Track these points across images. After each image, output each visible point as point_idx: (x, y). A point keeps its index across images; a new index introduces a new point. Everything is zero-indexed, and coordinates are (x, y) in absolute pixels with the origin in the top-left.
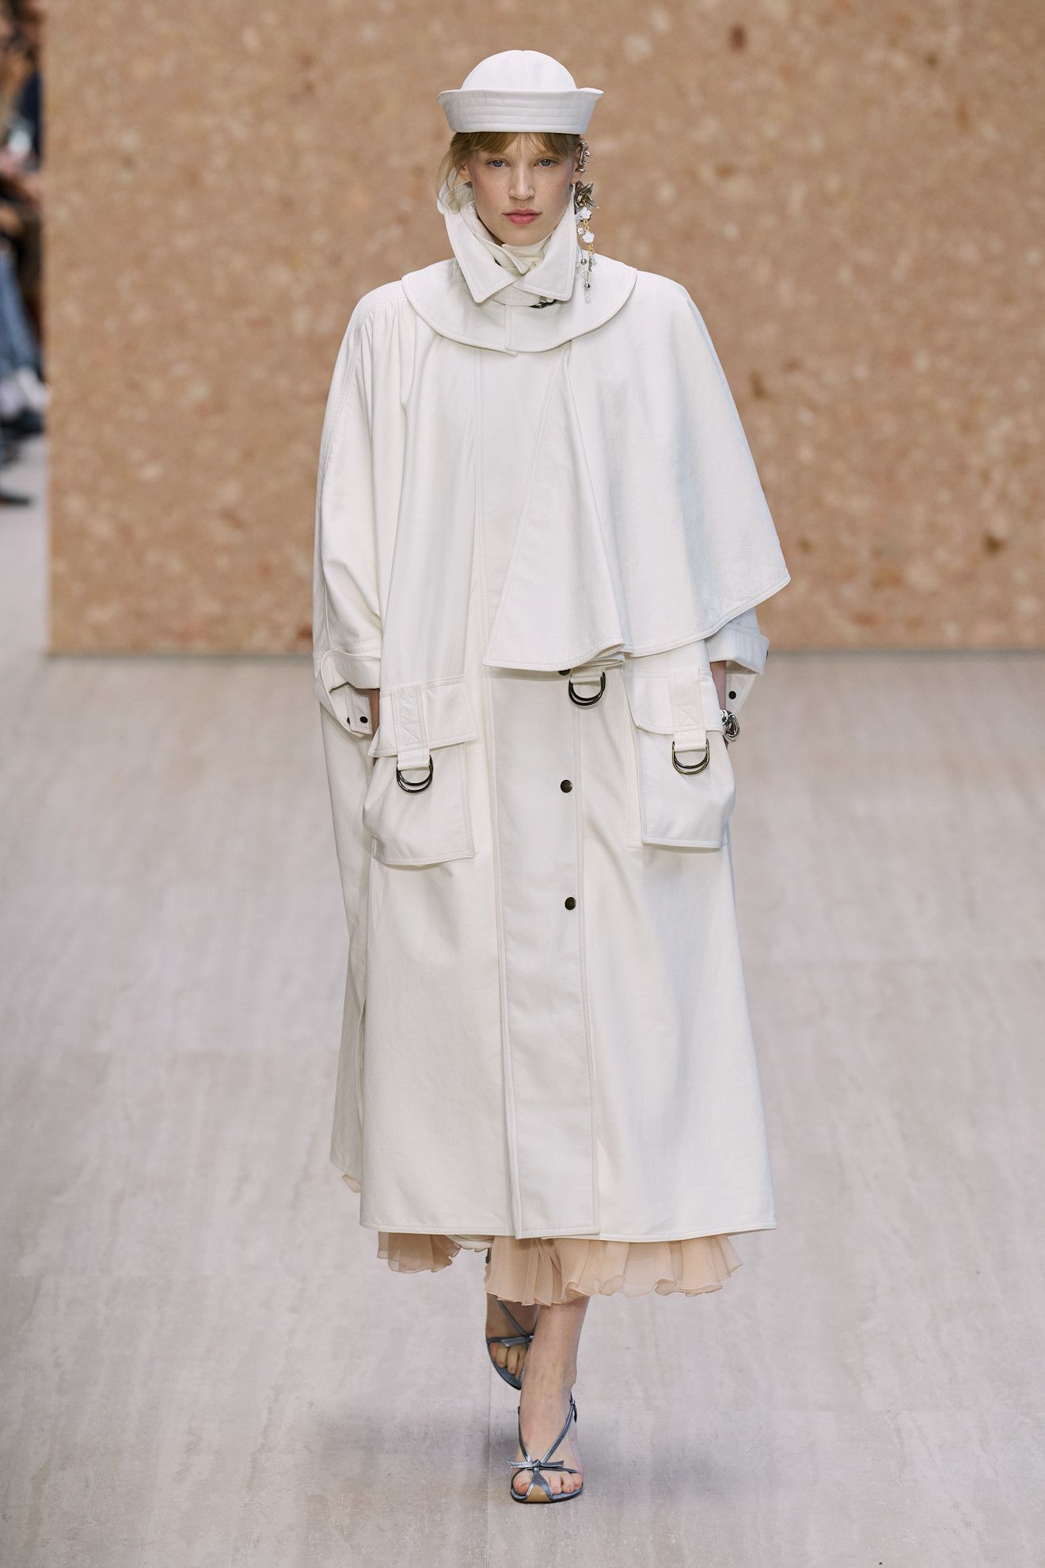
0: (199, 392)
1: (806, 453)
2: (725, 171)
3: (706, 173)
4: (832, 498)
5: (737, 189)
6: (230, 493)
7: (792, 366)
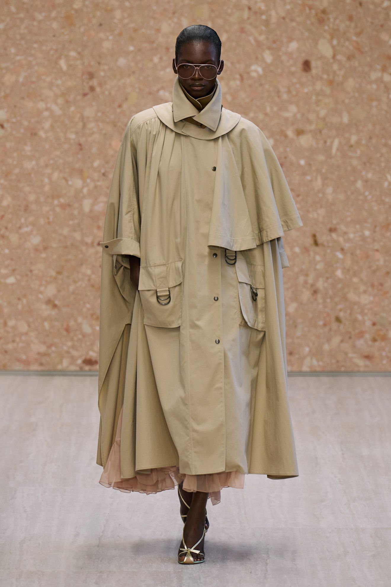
0: (36, 240)
1: (339, 273)
2: (300, 133)
3: (290, 133)
4: (352, 296)
5: (305, 141)
6: (51, 291)
7: (332, 230)
